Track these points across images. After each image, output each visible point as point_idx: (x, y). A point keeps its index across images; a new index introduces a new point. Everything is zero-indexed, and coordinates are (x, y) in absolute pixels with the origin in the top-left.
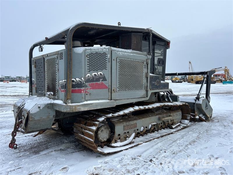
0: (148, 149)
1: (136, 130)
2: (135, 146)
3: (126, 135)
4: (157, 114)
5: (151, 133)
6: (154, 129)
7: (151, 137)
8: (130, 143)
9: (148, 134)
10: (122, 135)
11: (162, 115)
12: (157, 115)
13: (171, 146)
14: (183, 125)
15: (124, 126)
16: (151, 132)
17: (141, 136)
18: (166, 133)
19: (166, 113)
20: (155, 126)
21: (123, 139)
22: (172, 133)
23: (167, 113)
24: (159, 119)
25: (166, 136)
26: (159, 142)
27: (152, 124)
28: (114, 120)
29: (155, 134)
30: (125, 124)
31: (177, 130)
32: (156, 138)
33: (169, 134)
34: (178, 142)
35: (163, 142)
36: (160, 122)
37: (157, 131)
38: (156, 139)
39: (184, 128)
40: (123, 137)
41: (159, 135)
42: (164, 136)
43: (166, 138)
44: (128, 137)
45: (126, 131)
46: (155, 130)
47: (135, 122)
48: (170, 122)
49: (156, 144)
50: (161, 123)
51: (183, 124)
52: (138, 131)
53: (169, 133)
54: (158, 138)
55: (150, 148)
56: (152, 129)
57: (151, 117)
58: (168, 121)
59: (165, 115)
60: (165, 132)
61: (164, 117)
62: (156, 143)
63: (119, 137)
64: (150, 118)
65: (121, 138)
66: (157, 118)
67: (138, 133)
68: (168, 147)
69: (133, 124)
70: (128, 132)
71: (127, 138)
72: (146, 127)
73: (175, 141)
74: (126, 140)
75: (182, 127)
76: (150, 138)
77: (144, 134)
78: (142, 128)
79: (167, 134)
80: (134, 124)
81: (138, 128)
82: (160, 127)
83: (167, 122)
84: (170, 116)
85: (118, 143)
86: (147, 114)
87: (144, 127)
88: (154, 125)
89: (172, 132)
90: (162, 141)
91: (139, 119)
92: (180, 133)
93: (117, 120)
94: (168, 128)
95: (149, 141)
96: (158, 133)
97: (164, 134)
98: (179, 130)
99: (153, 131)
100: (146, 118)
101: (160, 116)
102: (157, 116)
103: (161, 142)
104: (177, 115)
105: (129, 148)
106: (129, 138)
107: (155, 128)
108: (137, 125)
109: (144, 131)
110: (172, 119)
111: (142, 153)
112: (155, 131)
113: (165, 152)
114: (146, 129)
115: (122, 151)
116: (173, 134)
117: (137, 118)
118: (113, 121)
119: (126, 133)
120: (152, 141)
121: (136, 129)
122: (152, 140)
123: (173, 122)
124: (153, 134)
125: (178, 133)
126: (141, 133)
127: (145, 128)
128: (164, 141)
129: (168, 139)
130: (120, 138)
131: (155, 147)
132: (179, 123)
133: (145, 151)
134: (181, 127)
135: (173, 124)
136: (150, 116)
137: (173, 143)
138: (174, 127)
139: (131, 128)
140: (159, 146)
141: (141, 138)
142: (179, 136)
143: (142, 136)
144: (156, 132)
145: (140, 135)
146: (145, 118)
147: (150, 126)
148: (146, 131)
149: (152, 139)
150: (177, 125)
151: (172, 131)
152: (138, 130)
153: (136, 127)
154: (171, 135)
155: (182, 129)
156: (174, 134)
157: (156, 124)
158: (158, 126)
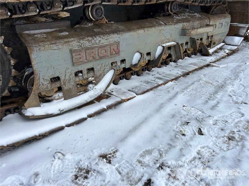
0: (145, 120)
1: (119, 63)
2: (109, 107)
3: (85, 76)
4: (180, 20)
5: (160, 67)
6: (168, 57)
7: (158, 78)
8: (99, 98)
9: (153, 69)
10: (70, 80)
11: (191, 22)
12: (178, 22)
13: (213, 103)
14: (230, 47)
15: (71, 51)
16: (162, 64)
17: (134, 77)
18: (195, 64)
19: (200, 19)
20: (172, 49)
21: (74, 91)
22: (208, 65)
23: (202, 19)
24: (184, 32)
25: (196, 72)
26: (178, 90)
27: (164, 45)
28: (33, 32)
29: (171, 70)
30: (75, 43)
31: (218, 57)
32: (172, 80)
33: (201, 68)
34: (230, 88)
35: (189, 90)
36: (183, 40)
37: (174, 62)
38: (170, 83)
39: (233, 52)
40: (73, 83)
41: (179, 72)
42: (190, 72)
43: (195, 79)
44: (91, 82)
45: (84, 67)
46: (169, 59)
47: (114, 38)
48: (205, 42)
49: (171, 99)
50: (187, 43)
51: (230, 45)
52: (123, 66)
53: (202, 65)
54: (176, 79)
55: (151, 115)
56: (164, 57)
57: (163, 27)
58: (201, 39)
59: (197, 22)
60: (191, 64)
61: (193, 28)
62: (170, 95)
63: (58, 84)
64: (160, 28)
65: (65, 88)
66: (178, 30)
67: (125, 70)
68: (204, 108)
69: (106, 46)
70: (91, 70)
71: (91, 85)
72: (149, 54)
73: (221, 87)
74: (86, 91)
75: (227, 51)
76: (157, 80)
77: (143, 70)
78: (137, 56)
79: (197, 67)
80: (110, 45)
81: (122, 56)
82: (182, 52)
83: (199, 41)
84: (208, 25)
85: (55, 101)
86: (153, 19)
87: (141, 54)
88: (169, 48)
89: (207, 63)
90: (187, 88)
91: (129, 30)
92: (225, 65)
93: (44, 33)
94: (198, 54)
95: (151, 89)
96: (176, 67)
97: (191, 69)
98: (223, 58)
99: (165, 63)
100: (150, 29)
101: (185, 24)
102: (180, 26)
103: (183, 91)
104: (221, 25)
105: (90, 116)
106: (96, 84)
107: (170, 56)
108: (121, 48)
109: (143, 64)
110: (210, 34)
111: (123, 140)
112: (171, 61)
113: (200, 133)
114: (147, 58)
115: (61, 129)
116: (210, 68)
117: (121, 27)
118: (29, 35)
119: (85, 72)
120: (160, 88)
121: (118, 59)
122: (161, 85)
123: (211, 42)
124: (164, 70)
125: (222, 65)
126: (133, 69)
127: (145, 56)
128: (191, 87)
129: (201, 82)
130: (60, 89)
131: (169, 109)
132: (222, 44)
133: (135, 129)
134: (225, 52)
135: (209, 46)
136: (161, 25)
137: (216, 92)
138: (211, 51)
139: (101, 58)
140: (180, 106)
141: (135, 81)
142: (226, 73)
143: (138, 75)
144: (172, 63)
145: (132, 74)
146: (146, 29)
147: (159, 50)
148: (147, 64)
149: (161, 82)
150: (219, 46)
151: (209, 59)
152: (123, 61)
153: (118, 53)
154: (206, 71)
155: (229, 55)
156: (213, 66)
157: (174, 46)
158: (178, 50)
